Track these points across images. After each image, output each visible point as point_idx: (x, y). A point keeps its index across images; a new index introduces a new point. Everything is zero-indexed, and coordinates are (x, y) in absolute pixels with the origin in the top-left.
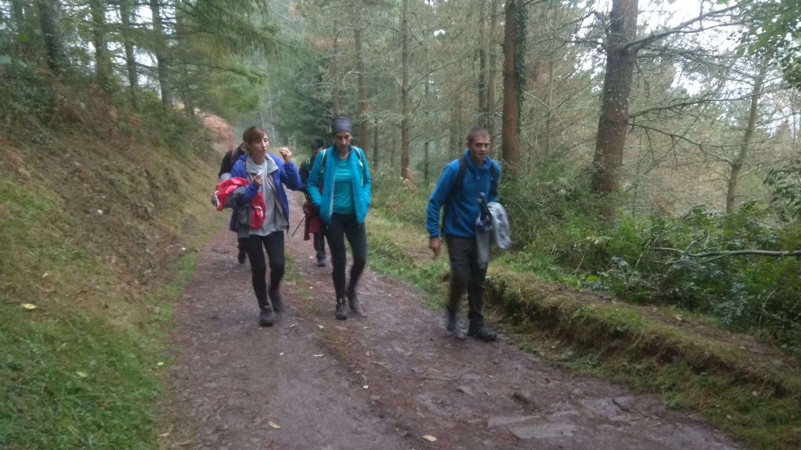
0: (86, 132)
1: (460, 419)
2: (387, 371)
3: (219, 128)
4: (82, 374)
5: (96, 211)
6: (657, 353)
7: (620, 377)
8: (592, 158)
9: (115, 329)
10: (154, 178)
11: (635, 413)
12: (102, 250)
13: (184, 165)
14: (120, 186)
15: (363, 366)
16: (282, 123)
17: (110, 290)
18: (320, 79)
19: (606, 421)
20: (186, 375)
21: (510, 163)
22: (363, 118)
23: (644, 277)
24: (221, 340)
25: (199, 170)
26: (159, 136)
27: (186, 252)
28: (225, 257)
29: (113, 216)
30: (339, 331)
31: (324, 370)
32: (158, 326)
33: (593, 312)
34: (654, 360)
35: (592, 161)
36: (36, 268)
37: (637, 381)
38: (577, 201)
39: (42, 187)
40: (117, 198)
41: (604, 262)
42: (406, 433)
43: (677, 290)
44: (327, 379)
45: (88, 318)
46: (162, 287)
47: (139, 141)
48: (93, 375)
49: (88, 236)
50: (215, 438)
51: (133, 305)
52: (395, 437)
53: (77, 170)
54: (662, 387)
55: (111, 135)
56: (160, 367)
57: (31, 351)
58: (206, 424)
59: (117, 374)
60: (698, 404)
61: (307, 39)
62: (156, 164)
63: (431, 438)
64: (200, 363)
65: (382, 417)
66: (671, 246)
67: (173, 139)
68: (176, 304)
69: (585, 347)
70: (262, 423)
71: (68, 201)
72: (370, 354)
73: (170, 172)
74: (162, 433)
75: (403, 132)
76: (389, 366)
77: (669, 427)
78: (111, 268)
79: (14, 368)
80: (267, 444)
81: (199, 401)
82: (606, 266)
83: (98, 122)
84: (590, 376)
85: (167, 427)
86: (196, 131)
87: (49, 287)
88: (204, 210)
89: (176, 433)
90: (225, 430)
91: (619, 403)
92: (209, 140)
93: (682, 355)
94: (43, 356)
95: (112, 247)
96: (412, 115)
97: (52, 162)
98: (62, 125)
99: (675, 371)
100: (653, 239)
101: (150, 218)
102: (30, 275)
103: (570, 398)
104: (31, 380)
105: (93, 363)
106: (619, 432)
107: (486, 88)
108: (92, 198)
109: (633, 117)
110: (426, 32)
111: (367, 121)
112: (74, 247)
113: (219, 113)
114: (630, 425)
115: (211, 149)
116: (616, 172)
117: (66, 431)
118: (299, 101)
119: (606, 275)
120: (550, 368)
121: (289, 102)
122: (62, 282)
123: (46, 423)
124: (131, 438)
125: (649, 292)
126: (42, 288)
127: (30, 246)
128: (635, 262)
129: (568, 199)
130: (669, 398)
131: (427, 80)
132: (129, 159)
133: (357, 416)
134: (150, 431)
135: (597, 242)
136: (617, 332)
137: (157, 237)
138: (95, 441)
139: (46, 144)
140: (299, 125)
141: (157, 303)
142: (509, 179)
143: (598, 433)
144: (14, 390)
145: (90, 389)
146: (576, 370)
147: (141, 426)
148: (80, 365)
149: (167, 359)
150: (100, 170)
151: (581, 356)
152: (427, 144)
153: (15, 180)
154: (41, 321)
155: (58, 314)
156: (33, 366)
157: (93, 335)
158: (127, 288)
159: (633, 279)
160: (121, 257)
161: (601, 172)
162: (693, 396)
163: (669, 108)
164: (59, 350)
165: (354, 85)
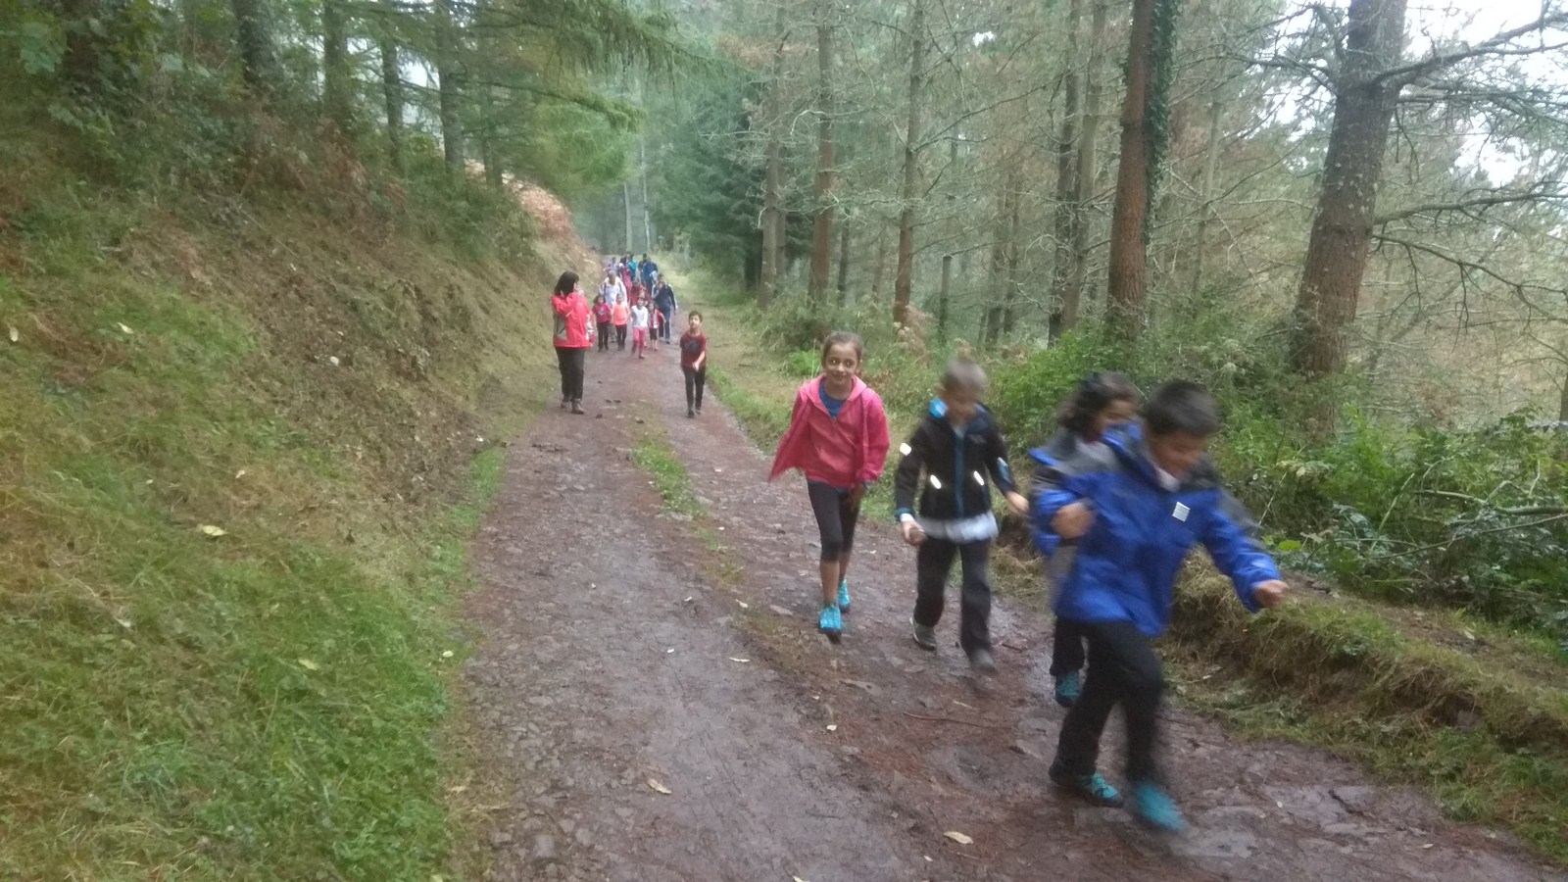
0: (307, 208)
1: (1016, 805)
2: (871, 701)
3: (546, 213)
4: (310, 665)
5: (328, 359)
6: (1425, 703)
7: (1344, 746)
8: (1294, 301)
9: (368, 582)
10: (429, 302)
11: (1376, 820)
12: (338, 435)
13: (480, 281)
14: (370, 313)
15: (826, 686)
16: (665, 208)
17: (355, 508)
18: (745, 124)
19: (1317, 831)
20: (494, 678)
21: (1123, 304)
22: (825, 204)
23: (1398, 549)
24: (555, 618)
25: (507, 291)
26: (437, 223)
27: (485, 445)
28: (558, 459)
29: (357, 369)
30: (777, 615)
31: (752, 689)
32: (441, 583)
33: (1293, 612)
34: (1417, 717)
35: (1292, 307)
36: (226, 459)
37: (1382, 757)
38: (1257, 387)
39: (231, 307)
40: (363, 337)
41: (1313, 512)
42: (911, 823)
43: (1466, 578)
44: (757, 707)
45: (318, 559)
46: (444, 509)
47: (401, 231)
48: (330, 667)
49: (315, 405)
50: (549, 801)
51: (395, 541)
52: (890, 830)
53: (292, 280)
54: (1433, 772)
55: (352, 215)
56: (448, 659)
57: (218, 616)
58: (533, 775)
59: (372, 667)
60: (1511, 812)
61: (724, 45)
62: (432, 275)
63: (964, 839)
64: (519, 657)
65: (864, 788)
66: (1455, 488)
67: (462, 228)
68: (470, 543)
69: (1273, 681)
70: (637, 781)
71: (278, 338)
72: (838, 664)
73: (456, 292)
74: (455, 784)
75: (903, 235)
76: (875, 691)
77: (1448, 853)
78: (356, 469)
79: (188, 644)
80: (648, 822)
81: (520, 729)
82: (1318, 522)
83: (331, 191)
84: (1282, 740)
85: (463, 776)
86: (505, 215)
87: (247, 498)
88: (516, 367)
89: (480, 787)
90: (568, 789)
91: (1343, 797)
92: (528, 235)
93: (1479, 711)
94: (238, 625)
95: (357, 428)
96: (923, 202)
97: (247, 260)
98: (264, 192)
99: (1461, 742)
100: (1420, 473)
101: (421, 378)
102: (214, 472)
103: (1241, 782)
104: (218, 669)
105: (328, 643)
106: (1346, 856)
107: (1074, 151)
108: (321, 334)
109: (1383, 221)
110: (959, 36)
111: (832, 209)
112: (291, 424)
113: (548, 184)
114: (1366, 844)
115: (529, 252)
116: (1341, 332)
117: (281, 770)
118: (699, 166)
119: (1317, 538)
120: (1198, 719)
121: (680, 167)
122: (270, 488)
123: (245, 753)
124: (398, 791)
125: (1408, 579)
126: (234, 498)
127: (213, 418)
128: (1380, 519)
129: (1238, 382)
130: (1448, 795)
131: (956, 133)
132: (384, 264)
133: (816, 781)
134: (431, 779)
135: (1301, 472)
136: (1343, 655)
137: (433, 414)
138: (334, 793)
139: (237, 228)
140: (699, 212)
141: (437, 538)
142: (1120, 336)
143: (1300, 854)
144: (187, 686)
145: (323, 692)
146: (1252, 726)
147: (417, 770)
148: (305, 647)
149: (460, 646)
150: (333, 282)
151: (1264, 699)
152: (947, 259)
153: (185, 291)
154: (234, 559)
155: (265, 548)
156: (220, 644)
157: (329, 591)
158: (385, 507)
159: (1377, 552)
160: (373, 448)
161: (1311, 331)
162: (1497, 794)
163: (1459, 208)
164: (266, 615)
165: (811, 138)
